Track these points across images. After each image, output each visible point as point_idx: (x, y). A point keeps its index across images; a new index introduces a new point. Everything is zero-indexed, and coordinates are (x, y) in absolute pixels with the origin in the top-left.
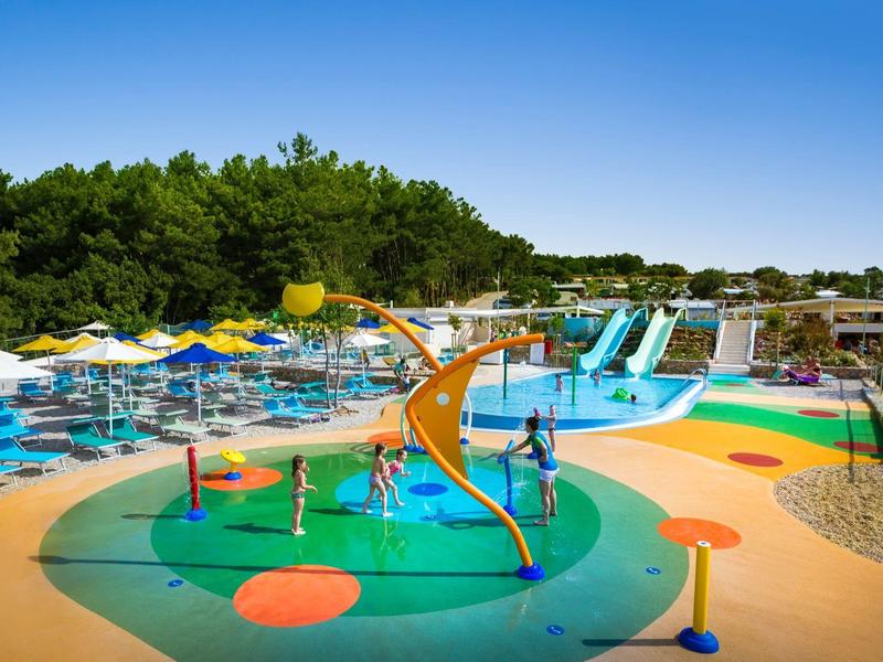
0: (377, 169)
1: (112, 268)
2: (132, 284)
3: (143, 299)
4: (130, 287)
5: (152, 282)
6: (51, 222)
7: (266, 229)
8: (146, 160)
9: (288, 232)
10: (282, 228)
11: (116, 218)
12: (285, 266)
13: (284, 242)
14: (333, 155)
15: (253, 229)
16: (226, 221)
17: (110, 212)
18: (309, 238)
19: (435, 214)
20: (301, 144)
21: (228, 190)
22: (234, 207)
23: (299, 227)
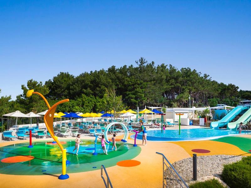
0: (169, 65)
1: (87, 98)
2: (91, 102)
3: (93, 106)
4: (90, 103)
5: (96, 101)
6: (78, 87)
7: (129, 85)
8: (103, 69)
9: (135, 86)
10: (133, 85)
11: (92, 85)
12: (133, 96)
13: (134, 89)
14: (153, 63)
15: (125, 86)
16: (119, 84)
17: (90, 83)
18: (142, 88)
19: (188, 78)
20: (142, 61)
21: (120, 75)
22: (121, 80)
23: (138, 85)
